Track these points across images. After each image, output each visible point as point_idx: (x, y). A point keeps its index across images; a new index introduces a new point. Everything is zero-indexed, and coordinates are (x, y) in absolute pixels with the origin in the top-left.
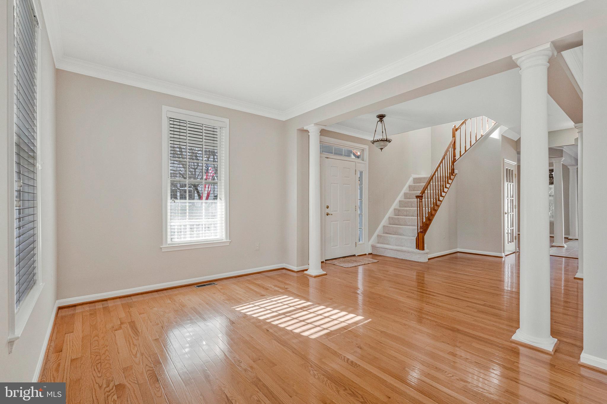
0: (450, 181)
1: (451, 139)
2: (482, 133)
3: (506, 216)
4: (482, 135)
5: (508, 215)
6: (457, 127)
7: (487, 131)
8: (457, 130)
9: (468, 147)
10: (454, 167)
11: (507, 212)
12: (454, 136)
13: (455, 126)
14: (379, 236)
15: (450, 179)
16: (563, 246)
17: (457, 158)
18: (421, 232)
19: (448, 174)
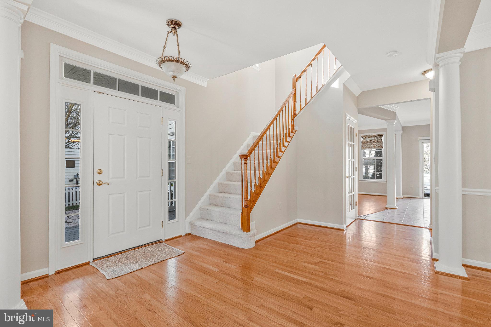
0: (289, 139)
1: (290, 90)
2: (323, 83)
3: (347, 180)
4: (322, 85)
5: (349, 179)
6: (297, 77)
7: (328, 80)
8: (297, 80)
9: (309, 99)
10: (293, 123)
11: (348, 176)
12: (294, 87)
13: (295, 76)
14: (201, 209)
15: (289, 136)
16: (395, 208)
17: (297, 112)
18: (246, 207)
19: (286, 130)
